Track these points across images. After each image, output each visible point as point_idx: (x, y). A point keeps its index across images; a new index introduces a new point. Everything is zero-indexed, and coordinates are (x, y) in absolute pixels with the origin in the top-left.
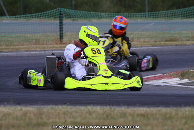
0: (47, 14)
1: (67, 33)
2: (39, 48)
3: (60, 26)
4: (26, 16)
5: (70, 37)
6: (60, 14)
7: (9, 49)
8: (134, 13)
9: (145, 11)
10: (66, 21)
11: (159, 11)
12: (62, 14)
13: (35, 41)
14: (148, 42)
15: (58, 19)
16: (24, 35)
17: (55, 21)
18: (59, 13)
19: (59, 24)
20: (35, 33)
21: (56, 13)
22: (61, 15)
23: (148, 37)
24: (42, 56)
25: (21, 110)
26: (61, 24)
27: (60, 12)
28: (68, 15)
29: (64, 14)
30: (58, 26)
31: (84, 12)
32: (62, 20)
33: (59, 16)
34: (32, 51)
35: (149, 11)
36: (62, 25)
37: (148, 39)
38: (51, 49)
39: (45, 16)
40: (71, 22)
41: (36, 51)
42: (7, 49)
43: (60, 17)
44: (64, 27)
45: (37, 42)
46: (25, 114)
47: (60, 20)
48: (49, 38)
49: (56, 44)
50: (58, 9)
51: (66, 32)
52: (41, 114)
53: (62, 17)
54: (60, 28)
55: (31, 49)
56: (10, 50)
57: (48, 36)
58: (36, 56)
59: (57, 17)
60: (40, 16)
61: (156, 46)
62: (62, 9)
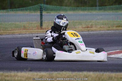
0: (32, 8)
1: (46, 22)
2: (28, 32)
3: (41, 16)
5: (48, 24)
6: (41, 8)
8: (89, 7)
9: (96, 6)
10: (44, 13)
11: (106, 6)
12: (42, 8)
13: (23, 27)
14: (103, 27)
17: (37, 13)
18: (40, 7)
19: (40, 15)
20: (22, 21)
21: (37, 7)
22: (41, 9)
23: (103, 24)
26: (41, 15)
27: (41, 7)
28: (46, 9)
29: (43, 9)
30: (39, 17)
31: (57, 7)
32: (42, 12)
33: (40, 9)
34: (23, 34)
35: (99, 6)
36: (42, 16)
37: (102, 25)
38: (36, 33)
39: (30, 9)
41: (26, 34)
43: (40, 10)
44: (43, 17)
45: (25, 28)
47: (41, 12)
48: (33, 25)
49: (38, 29)
50: (39, 4)
51: (45, 21)
53: (42, 10)
54: (41, 18)
55: (22, 33)
57: (32, 24)
59: (39, 10)
60: (27, 10)
61: (110, 30)
62: (42, 5)
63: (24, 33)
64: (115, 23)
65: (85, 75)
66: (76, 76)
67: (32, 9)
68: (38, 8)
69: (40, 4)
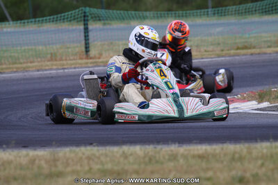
1: (96, 43)
2: (55, 65)
3: (85, 33)
4: (35, 21)
6: (85, 16)
7: (12, 68)
9: (207, 8)
10: (93, 26)
11: (226, 6)
12: (88, 16)
13: (49, 56)
14: (212, 51)
15: (82, 23)
16: (34, 47)
17: (78, 27)
18: (83, 15)
19: (83, 30)
20: (49, 44)
21: (78, 14)
22: (86, 18)
23: (212, 45)
24: (60, 77)
25: (27, 155)
26: (86, 30)
27: (85, 13)
28: (95, 17)
29: (89, 18)
30: (83, 34)
31: (118, 12)
32: (87, 24)
33: (83, 18)
34: (46, 70)
36: (88, 32)
37: (212, 47)
38: (73, 66)
39: (64, 19)
40: (101, 27)
41: (51, 69)
42: (9, 68)
43: (84, 20)
44: (91, 34)
45: (53, 57)
46: (33, 161)
47: (84, 25)
48: (70, 50)
49: (81, 59)
50: (80, 9)
51: (94, 41)
52: (55, 160)
53: (88, 20)
54: (85, 36)
55: (43, 68)
56: (15, 70)
57: (68, 48)
58: (52, 77)
59: (81, 21)
60: (57, 21)
61: (223, 56)
62: (87, 9)
63: (47, 68)
64: (237, 41)
65: (124, 152)
66: (106, 155)
67: (67, 18)
68: (79, 16)
69: (83, 8)
